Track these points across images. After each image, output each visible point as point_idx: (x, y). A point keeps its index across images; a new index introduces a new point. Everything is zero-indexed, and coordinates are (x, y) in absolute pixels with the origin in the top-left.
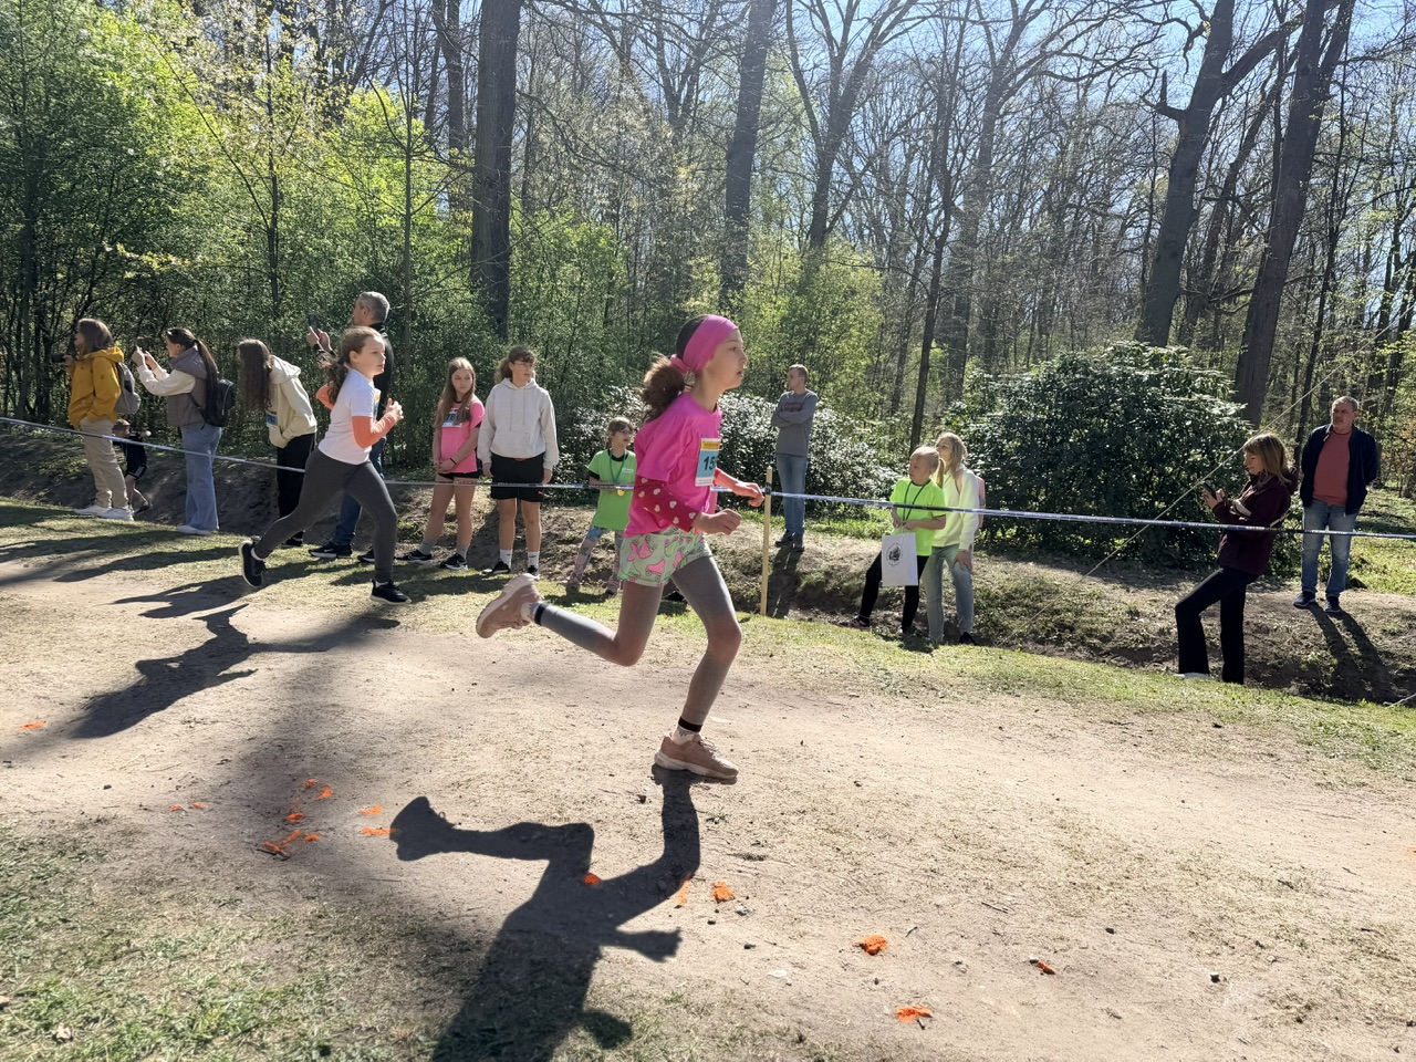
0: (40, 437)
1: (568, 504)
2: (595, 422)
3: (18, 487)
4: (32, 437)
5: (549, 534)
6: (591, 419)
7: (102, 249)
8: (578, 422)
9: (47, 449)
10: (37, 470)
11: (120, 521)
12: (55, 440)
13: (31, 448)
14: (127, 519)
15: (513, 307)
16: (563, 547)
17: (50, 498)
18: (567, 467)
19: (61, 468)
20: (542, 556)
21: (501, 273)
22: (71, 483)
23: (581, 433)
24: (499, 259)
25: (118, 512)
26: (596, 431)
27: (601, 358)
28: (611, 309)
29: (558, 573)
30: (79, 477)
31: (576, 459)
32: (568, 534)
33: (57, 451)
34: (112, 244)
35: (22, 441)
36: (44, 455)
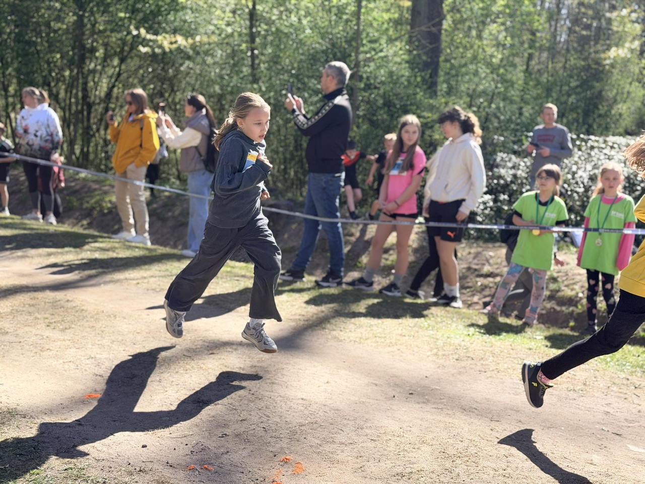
0: (84, 179)
1: (486, 241)
2: (513, 167)
3: (69, 217)
4: (78, 179)
5: (469, 269)
6: (510, 165)
7: (129, 33)
8: (497, 166)
9: (89, 188)
10: (81, 204)
11: (141, 245)
12: (94, 181)
13: (78, 187)
14: (146, 244)
15: (444, 66)
16: (480, 282)
17: (90, 226)
18: (486, 208)
19: (99, 203)
20: (462, 287)
21: (435, 38)
22: (105, 215)
23: (500, 177)
24: (434, 25)
25: (140, 238)
26: (515, 176)
27: (521, 108)
28: (533, 63)
29: (477, 303)
30: (110, 211)
31: (495, 201)
32: (487, 269)
33: (95, 190)
34: (137, 28)
35: (72, 182)
36: (86, 192)
